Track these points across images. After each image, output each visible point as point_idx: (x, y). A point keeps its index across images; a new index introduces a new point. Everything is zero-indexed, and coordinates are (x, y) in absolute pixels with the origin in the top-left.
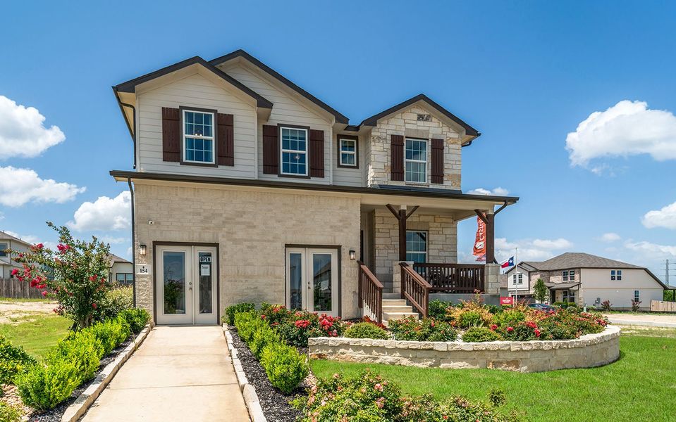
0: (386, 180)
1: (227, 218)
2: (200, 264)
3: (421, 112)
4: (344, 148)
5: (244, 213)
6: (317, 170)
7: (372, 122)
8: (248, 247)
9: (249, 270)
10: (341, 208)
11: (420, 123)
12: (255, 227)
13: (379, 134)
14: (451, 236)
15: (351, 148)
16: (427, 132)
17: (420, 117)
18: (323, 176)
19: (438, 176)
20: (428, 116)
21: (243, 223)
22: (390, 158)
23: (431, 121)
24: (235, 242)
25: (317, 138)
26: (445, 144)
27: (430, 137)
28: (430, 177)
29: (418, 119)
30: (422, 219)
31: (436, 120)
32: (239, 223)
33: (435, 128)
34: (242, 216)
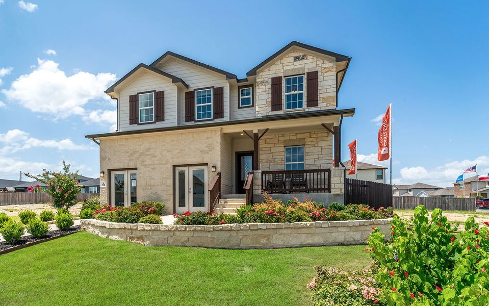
0: (268, 111)
1: (141, 153)
2: (131, 180)
3: (297, 54)
4: (243, 95)
5: (150, 149)
6: (219, 113)
7: (253, 72)
8: (152, 169)
9: (152, 182)
10: (207, 138)
11: (297, 63)
12: (156, 156)
13: (262, 80)
14: (326, 147)
15: (248, 94)
16: (303, 68)
17: (297, 59)
18: (222, 117)
19: (313, 100)
20: (303, 56)
21: (149, 155)
22: (270, 95)
23: (307, 58)
24: (146, 166)
25: (219, 92)
26: (319, 74)
27: (306, 71)
28: (306, 103)
29: (295, 60)
30: (299, 136)
31: (311, 57)
32: (147, 155)
33: (310, 64)
34: (149, 151)
